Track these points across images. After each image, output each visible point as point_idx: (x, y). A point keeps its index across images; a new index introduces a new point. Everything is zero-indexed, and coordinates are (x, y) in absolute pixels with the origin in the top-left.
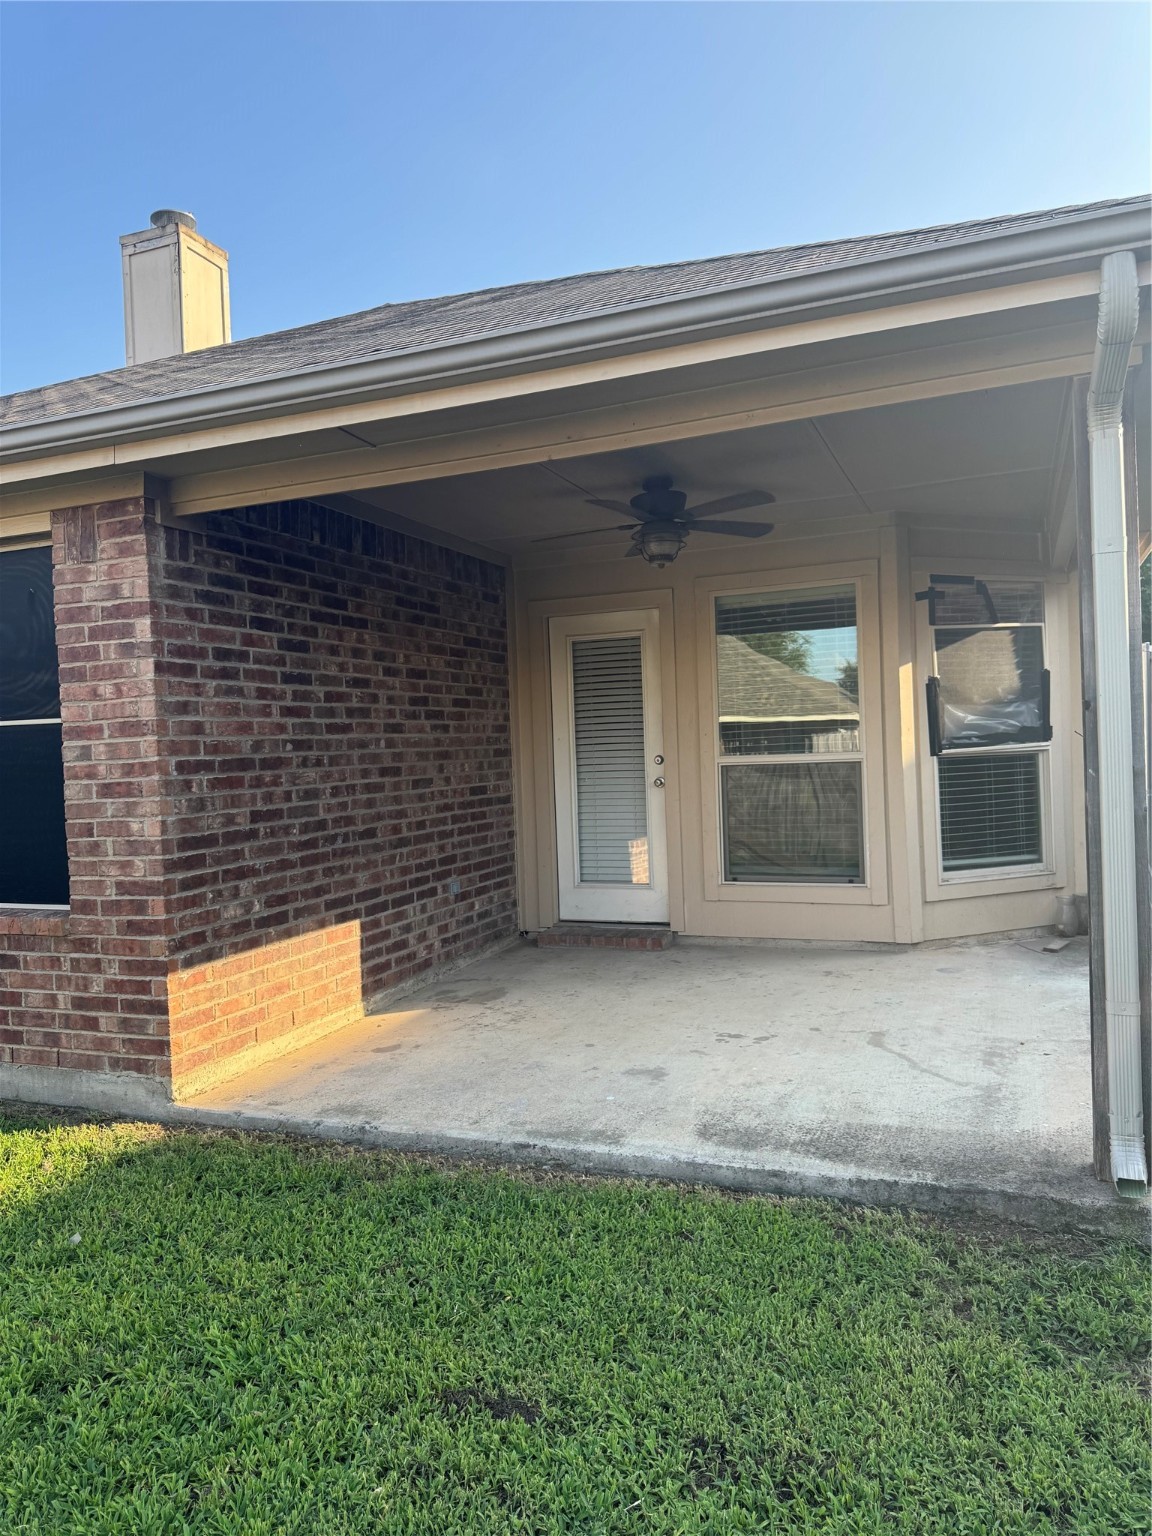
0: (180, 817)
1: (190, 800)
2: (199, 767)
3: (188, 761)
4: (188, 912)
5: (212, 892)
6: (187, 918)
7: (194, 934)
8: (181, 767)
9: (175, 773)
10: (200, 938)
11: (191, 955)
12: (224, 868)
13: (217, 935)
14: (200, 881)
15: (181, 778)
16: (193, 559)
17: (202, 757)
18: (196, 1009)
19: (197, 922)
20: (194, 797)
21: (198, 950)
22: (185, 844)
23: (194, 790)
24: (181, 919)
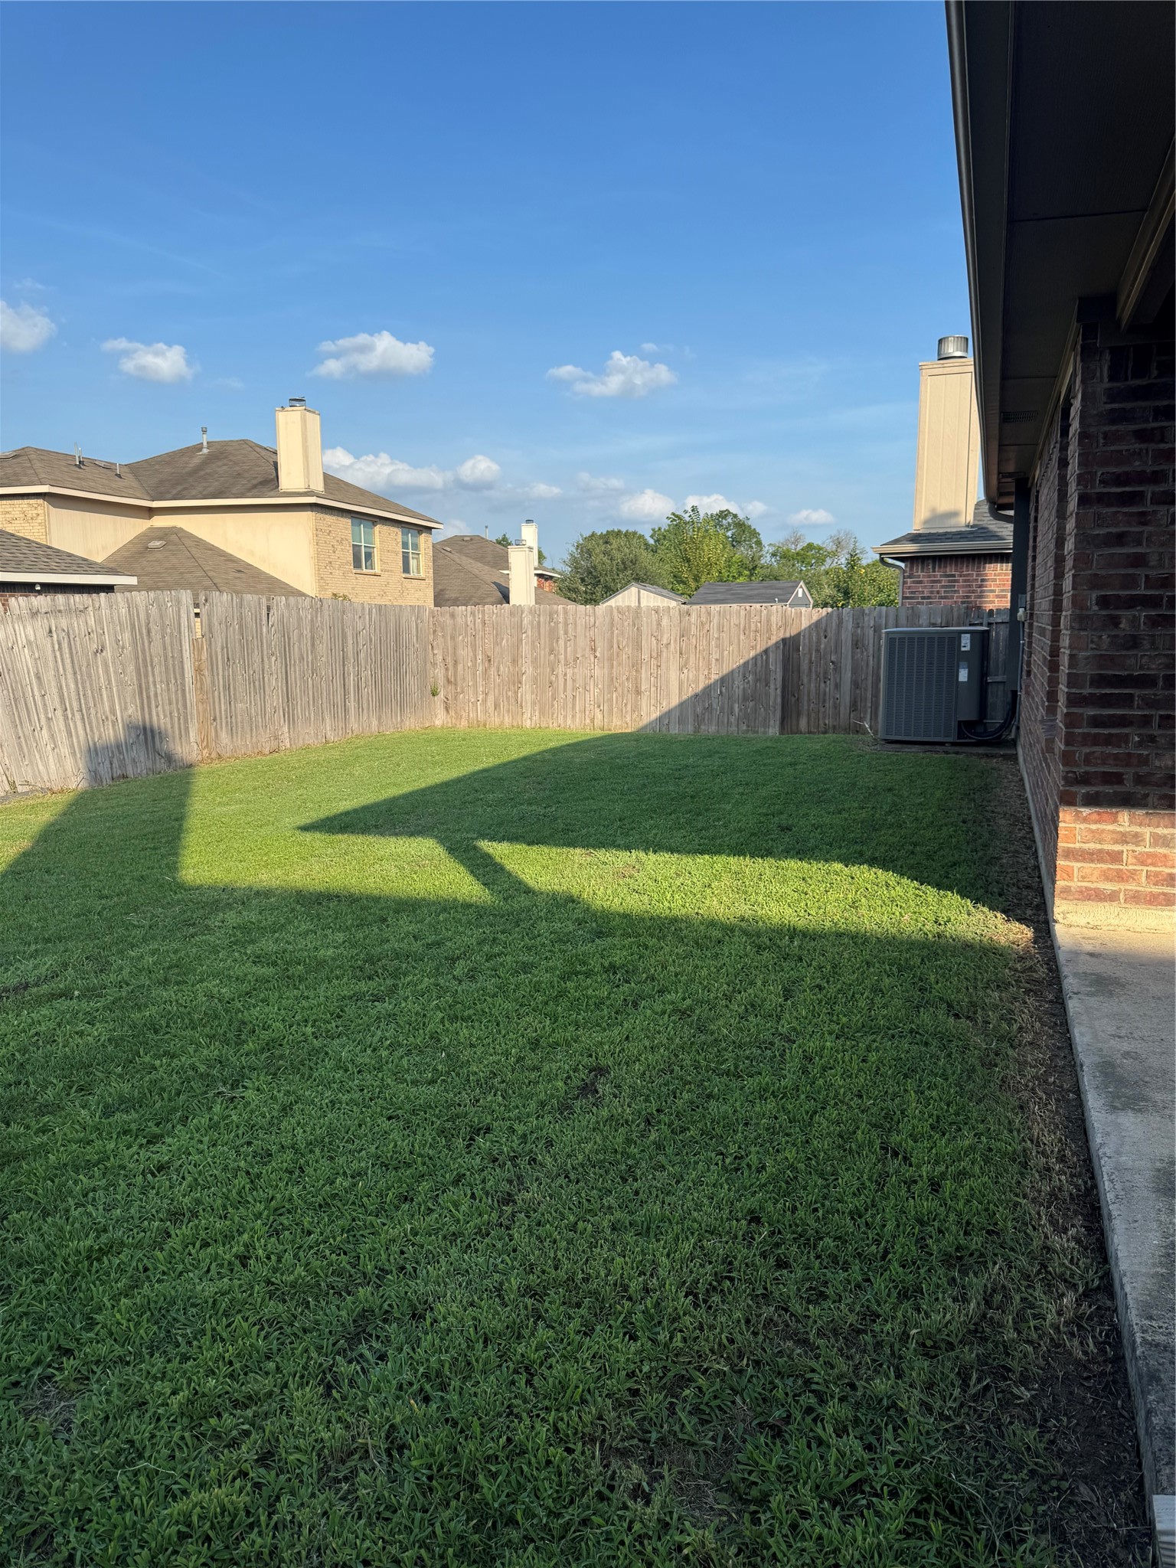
0: (1099, 653)
1: (1116, 636)
2: (1132, 602)
3: (1118, 596)
4: (1098, 749)
5: (1139, 735)
6: (1096, 755)
7: (1104, 773)
8: (1104, 602)
9: (1095, 608)
10: (1116, 779)
11: (1097, 793)
12: (1162, 713)
13: (1139, 780)
14: (1123, 721)
15: (1104, 613)
16: (1155, 373)
17: (1142, 591)
18: (1099, 846)
19: (1111, 762)
20: (1122, 634)
21: (1109, 789)
22: (1100, 681)
23: (1122, 626)
24: (1087, 755)
